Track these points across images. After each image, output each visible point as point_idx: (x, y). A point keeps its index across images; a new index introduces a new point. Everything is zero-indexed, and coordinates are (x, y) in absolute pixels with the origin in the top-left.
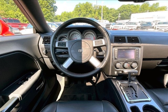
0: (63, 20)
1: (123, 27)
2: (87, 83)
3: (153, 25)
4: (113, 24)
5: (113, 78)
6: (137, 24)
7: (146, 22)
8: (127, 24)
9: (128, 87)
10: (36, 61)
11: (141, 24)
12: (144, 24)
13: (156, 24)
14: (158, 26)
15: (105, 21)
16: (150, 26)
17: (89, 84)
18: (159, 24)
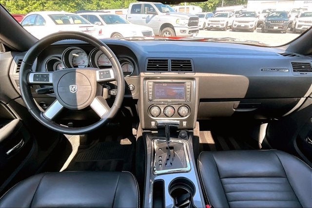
0: (103, 4)
1: (227, 22)
2: (122, 140)
3: (291, 19)
4: (209, 14)
5: (153, 132)
6: (257, 17)
7: (277, 12)
8: (236, 16)
9: (167, 148)
10: (5, 105)
11: (265, 17)
12: (272, 16)
13: (297, 17)
14: (299, 21)
15: (194, 9)
16: (285, 20)
17: (126, 142)
18: (303, 15)
